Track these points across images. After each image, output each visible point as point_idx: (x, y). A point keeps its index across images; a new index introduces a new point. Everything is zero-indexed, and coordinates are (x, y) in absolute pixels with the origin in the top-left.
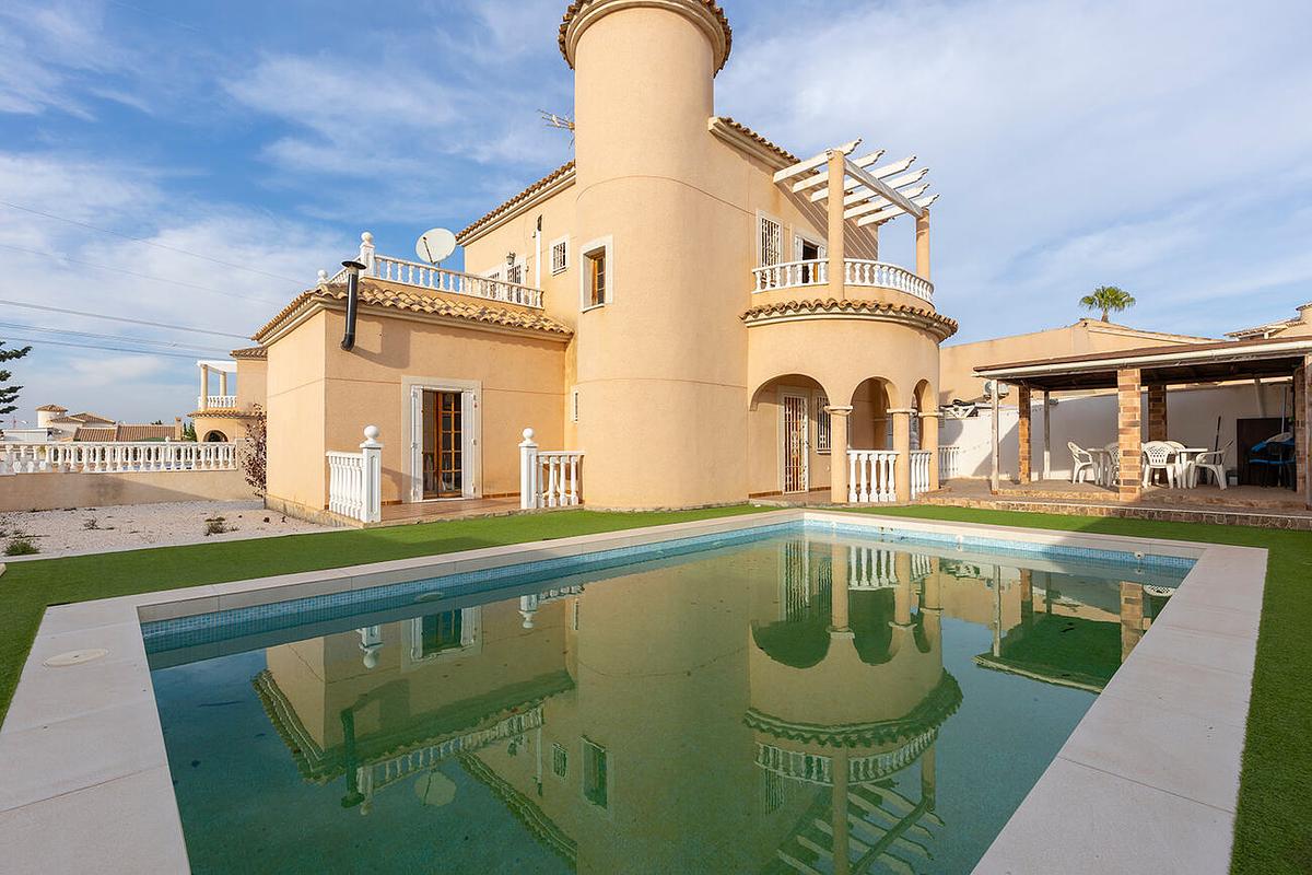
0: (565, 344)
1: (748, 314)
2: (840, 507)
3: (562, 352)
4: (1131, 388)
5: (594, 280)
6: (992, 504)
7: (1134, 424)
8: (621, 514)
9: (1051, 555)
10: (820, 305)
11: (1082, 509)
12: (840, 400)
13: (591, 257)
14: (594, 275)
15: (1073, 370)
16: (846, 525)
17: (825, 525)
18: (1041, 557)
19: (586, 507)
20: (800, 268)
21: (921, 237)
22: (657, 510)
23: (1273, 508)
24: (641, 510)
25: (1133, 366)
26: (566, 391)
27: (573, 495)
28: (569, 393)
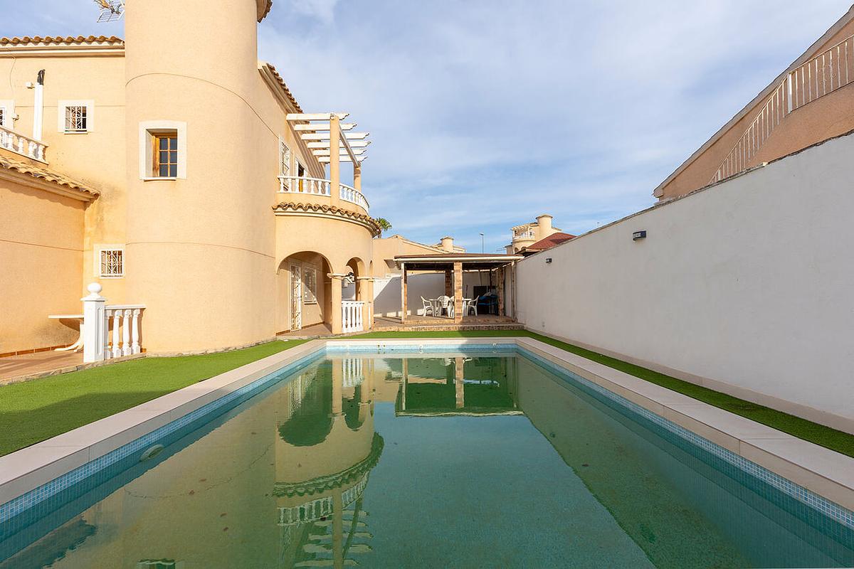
0: (85, 204)
1: (279, 206)
2: (339, 337)
3: (82, 210)
4: (459, 271)
5: (155, 154)
6: (410, 328)
7: (460, 288)
8: (193, 356)
9: (462, 349)
10: (310, 207)
11: (449, 328)
12: (339, 269)
13: (153, 134)
14: (155, 151)
15: (438, 261)
16: (356, 346)
17: (341, 348)
18: (458, 351)
19: (149, 354)
20: (297, 181)
21: (357, 178)
22: (226, 350)
23: (503, 322)
24: (213, 351)
25: (460, 261)
26: (86, 246)
27: (135, 344)
28: (92, 250)
